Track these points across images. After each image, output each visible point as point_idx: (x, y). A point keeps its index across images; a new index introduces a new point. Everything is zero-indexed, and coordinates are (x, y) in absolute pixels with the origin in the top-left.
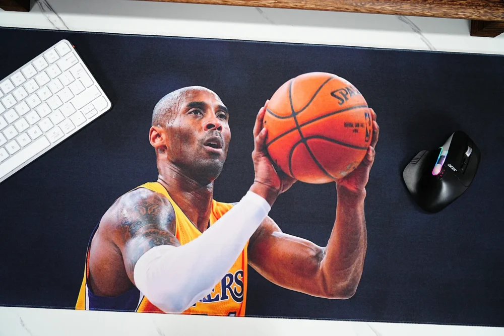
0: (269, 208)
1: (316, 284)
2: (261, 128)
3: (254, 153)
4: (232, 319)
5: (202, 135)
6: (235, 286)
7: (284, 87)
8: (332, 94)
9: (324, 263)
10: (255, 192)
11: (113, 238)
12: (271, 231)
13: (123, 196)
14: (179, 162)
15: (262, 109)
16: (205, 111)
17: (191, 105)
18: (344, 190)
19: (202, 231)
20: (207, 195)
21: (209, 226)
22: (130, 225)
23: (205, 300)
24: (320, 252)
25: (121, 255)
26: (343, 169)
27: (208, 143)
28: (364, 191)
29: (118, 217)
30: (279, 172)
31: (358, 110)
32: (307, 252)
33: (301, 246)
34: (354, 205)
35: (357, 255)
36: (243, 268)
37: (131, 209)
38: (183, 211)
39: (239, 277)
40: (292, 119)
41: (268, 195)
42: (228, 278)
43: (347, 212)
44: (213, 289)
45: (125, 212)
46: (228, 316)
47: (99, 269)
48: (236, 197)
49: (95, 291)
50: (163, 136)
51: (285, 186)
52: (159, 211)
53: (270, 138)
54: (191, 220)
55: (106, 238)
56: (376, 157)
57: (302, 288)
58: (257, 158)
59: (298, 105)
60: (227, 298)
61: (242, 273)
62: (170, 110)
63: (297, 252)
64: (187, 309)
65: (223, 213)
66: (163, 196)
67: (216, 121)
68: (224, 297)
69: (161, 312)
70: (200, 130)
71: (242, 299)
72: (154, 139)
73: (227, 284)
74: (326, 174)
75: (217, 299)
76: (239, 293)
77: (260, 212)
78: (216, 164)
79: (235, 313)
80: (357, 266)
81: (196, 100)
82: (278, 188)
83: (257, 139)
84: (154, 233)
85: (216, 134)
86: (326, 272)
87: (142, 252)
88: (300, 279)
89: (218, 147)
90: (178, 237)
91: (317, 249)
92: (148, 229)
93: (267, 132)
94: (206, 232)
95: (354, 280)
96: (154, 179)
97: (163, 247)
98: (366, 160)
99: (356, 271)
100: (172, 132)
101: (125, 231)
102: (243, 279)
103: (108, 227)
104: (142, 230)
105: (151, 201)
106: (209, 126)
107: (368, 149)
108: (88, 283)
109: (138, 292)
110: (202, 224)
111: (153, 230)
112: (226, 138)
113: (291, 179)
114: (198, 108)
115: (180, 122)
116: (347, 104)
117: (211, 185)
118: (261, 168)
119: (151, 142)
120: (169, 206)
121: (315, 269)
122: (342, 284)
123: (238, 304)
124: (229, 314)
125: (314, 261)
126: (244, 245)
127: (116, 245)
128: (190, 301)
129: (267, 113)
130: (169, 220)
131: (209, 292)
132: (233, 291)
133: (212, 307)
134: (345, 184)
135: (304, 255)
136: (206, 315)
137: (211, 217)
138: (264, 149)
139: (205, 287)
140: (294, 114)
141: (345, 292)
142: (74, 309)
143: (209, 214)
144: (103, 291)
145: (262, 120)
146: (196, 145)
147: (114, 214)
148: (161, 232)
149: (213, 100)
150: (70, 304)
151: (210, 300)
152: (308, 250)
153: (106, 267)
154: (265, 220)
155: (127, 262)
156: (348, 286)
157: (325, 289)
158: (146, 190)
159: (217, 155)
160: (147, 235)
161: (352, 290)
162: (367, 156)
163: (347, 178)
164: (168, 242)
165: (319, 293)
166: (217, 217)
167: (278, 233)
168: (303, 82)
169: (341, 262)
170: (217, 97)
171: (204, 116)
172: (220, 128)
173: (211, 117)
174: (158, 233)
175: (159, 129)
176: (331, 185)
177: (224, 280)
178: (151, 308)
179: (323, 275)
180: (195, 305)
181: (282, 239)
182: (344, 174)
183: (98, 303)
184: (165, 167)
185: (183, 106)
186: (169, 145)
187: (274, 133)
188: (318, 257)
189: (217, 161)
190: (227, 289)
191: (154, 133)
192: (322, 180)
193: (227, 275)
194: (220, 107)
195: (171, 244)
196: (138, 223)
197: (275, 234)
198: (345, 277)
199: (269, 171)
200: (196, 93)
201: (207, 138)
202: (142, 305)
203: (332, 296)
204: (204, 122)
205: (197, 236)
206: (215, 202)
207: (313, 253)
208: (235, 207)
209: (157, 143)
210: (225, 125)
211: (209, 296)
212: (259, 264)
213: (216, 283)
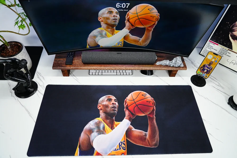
0: (130, 123)
1: (146, 143)
2: (126, 103)
3: (125, 109)
4: (123, 156)
5: (111, 106)
6: (123, 145)
7: (131, 94)
8: (142, 95)
9: (148, 137)
10: (126, 119)
11: (87, 133)
12: (132, 129)
13: (90, 122)
14: (105, 112)
15: (126, 99)
16: (112, 100)
17: (108, 99)
18: (149, 117)
19: (112, 130)
20: (113, 120)
21: (114, 128)
22: (92, 129)
23: (114, 150)
24: (146, 134)
25: (89, 138)
26: (148, 112)
27: (113, 108)
28: (155, 117)
29: (89, 127)
30: (132, 113)
31: (149, 98)
32: (142, 134)
33: (140, 132)
34: (153, 121)
35: (157, 134)
36: (125, 140)
37: (92, 125)
38: (107, 125)
39: (124, 142)
40: (133, 101)
41: (130, 119)
42: (121, 143)
43: (151, 122)
44: (117, 146)
45: (91, 126)
46: (122, 155)
47: (83, 143)
48: (121, 120)
49: (81, 150)
50: (101, 106)
51: (134, 117)
52: (100, 125)
53: (128, 106)
54: (109, 127)
55: (85, 133)
56: (156, 108)
57: (142, 144)
58: (126, 110)
59: (134, 98)
60: (121, 149)
61: (125, 141)
62: (103, 101)
63: (140, 134)
64: (109, 153)
65: (118, 125)
66: (101, 121)
67: (114, 102)
68: (120, 149)
69: (101, 155)
70: (111, 105)
71: (125, 149)
72: (99, 107)
74: (144, 113)
75: (118, 150)
76: (124, 147)
77: (128, 124)
79: (124, 154)
80: (157, 137)
81: (109, 98)
82: (132, 117)
83: (125, 106)
84: (99, 131)
85: (115, 105)
86: (149, 139)
87: (95, 137)
88: (142, 142)
89: (115, 108)
90: (106, 132)
91: (145, 133)
92: (97, 130)
93: (127, 104)
94: (114, 130)
95: (157, 141)
96: (99, 117)
97: (102, 135)
98: (153, 110)
99: (157, 139)
100: (103, 105)
101: (91, 131)
102: (125, 143)
103: (86, 130)
104: (96, 130)
105: (98, 123)
106: (113, 104)
107: (154, 107)
108: (79, 147)
109: (94, 149)
110: (112, 128)
112: (117, 106)
113: (135, 115)
114: (110, 100)
115: (105, 103)
116: (146, 97)
117: (114, 118)
118: (127, 113)
119: (98, 108)
120: (103, 123)
121: (145, 139)
122: (154, 143)
123: (124, 151)
125: (145, 137)
126: (124, 133)
127: (88, 135)
128: (110, 150)
129: (127, 100)
130: (103, 127)
131: (115, 147)
132: (123, 147)
133: (116, 152)
134: (149, 115)
135: (142, 135)
136: (115, 155)
137: (115, 126)
138: (127, 108)
139: (114, 146)
140: (134, 100)
141: (155, 145)
142: (74, 156)
144: (84, 149)
145: (126, 102)
146: (110, 108)
147: (87, 127)
148: (101, 131)
149: (113, 98)
150: (73, 154)
151: (116, 150)
152: (143, 133)
153: (85, 142)
154: (129, 126)
155: (91, 140)
156: (156, 143)
157: (149, 144)
158: (97, 120)
159: (115, 110)
160: (97, 132)
161: (157, 144)
162: (154, 108)
163: (150, 114)
164: (103, 133)
165: (148, 146)
167: (134, 129)
168: (135, 93)
169: (153, 136)
170: (114, 97)
171: (111, 102)
172: (116, 104)
173: (113, 102)
174: (100, 131)
175: (100, 105)
176: (146, 116)
177: (119, 144)
178: (98, 154)
179: (148, 140)
180: (111, 152)
181: (135, 131)
182: (149, 113)
184: (102, 114)
185: (106, 99)
186: (103, 108)
187: (129, 104)
188: (146, 135)
189: (115, 112)
190: (121, 146)
191: (99, 106)
192: (143, 115)
193: (120, 142)
194: (115, 99)
195: (104, 134)
196: (94, 129)
198: (154, 141)
199: (129, 113)
200: (109, 97)
201: (112, 106)
202: (95, 153)
203: (152, 146)
204: (111, 103)
205: (111, 131)
206: (115, 122)
207: (144, 134)
208: (121, 123)
209: (100, 108)
210: (117, 103)
211: (115, 149)
212: (129, 138)
213: (117, 145)
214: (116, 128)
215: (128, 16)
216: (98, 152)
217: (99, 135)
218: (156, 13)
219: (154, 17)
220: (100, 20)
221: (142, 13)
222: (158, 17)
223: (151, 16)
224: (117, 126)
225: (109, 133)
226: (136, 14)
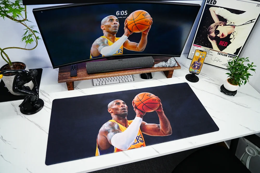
0: (142, 119)
1: (161, 133)
2: (134, 104)
3: (134, 109)
6: (140, 139)
7: (136, 96)
8: (147, 95)
9: (161, 128)
10: (137, 116)
11: (103, 134)
13: (104, 124)
14: (117, 114)
15: (133, 101)
16: (120, 104)
17: (116, 103)
18: (158, 112)
20: (126, 120)
21: (128, 126)
22: (107, 130)
23: (133, 144)
24: (159, 126)
25: (106, 138)
26: (156, 108)
27: (123, 109)
28: (163, 111)
29: (104, 129)
30: (141, 112)
31: (154, 97)
32: (156, 126)
33: (154, 125)
34: (162, 114)
35: (168, 124)
37: (107, 127)
38: (121, 124)
39: (140, 136)
40: (140, 101)
41: (141, 117)
42: (138, 137)
43: (161, 116)
44: (135, 141)
45: (105, 127)
46: (141, 147)
47: (101, 143)
48: (133, 118)
49: (101, 149)
50: (111, 110)
51: (144, 114)
52: (114, 126)
53: (137, 106)
54: (123, 126)
55: (101, 135)
56: (162, 104)
57: (158, 135)
58: (135, 110)
61: (141, 135)
62: (112, 105)
63: (153, 127)
64: (129, 148)
66: (115, 122)
68: (138, 142)
69: (122, 151)
71: (143, 141)
73: (138, 139)
74: (152, 110)
75: (136, 143)
77: (140, 120)
78: (126, 113)
79: (143, 146)
80: (169, 127)
81: (117, 102)
82: (142, 115)
83: (134, 106)
84: (114, 131)
86: (162, 130)
87: (112, 136)
88: (157, 133)
89: (125, 109)
90: (121, 130)
91: (158, 125)
93: (136, 105)
94: (128, 128)
95: (170, 130)
96: (112, 119)
97: (118, 133)
98: (160, 106)
99: (170, 128)
100: (113, 109)
101: (106, 132)
103: (102, 132)
104: (111, 131)
105: (112, 124)
106: (122, 106)
107: (160, 103)
108: (98, 147)
109: (113, 147)
110: (126, 126)
111: (114, 130)
112: (127, 107)
113: (145, 112)
114: (118, 104)
115: (115, 107)
116: (151, 97)
117: (126, 117)
118: (137, 112)
119: (109, 112)
120: (117, 124)
121: (159, 130)
122: (168, 132)
123: (143, 143)
124: (141, 146)
125: (158, 128)
126: (139, 128)
127: (105, 136)
128: (129, 145)
129: (134, 101)
130: (118, 127)
131: (134, 142)
133: (136, 146)
134: (158, 111)
136: (135, 148)
137: (128, 124)
138: (136, 107)
139: (132, 141)
140: (140, 100)
141: (170, 133)
142: (95, 156)
143: (128, 123)
144: (103, 148)
145: (134, 103)
146: (120, 110)
147: (102, 129)
149: (121, 101)
150: (93, 154)
151: (134, 144)
153: (103, 142)
154: (142, 122)
155: (109, 140)
156: (169, 132)
157: (164, 134)
158: (110, 122)
159: (126, 111)
160: (112, 132)
161: (171, 132)
162: (160, 104)
163: (158, 109)
164: (119, 132)
165: (163, 135)
166: (130, 124)
167: (146, 124)
168: (140, 95)
169: (165, 126)
170: (122, 101)
172: (125, 106)
173: (122, 104)
174: (115, 131)
176: (155, 111)
177: (137, 138)
178: (118, 150)
179: (162, 131)
180: (131, 146)
181: (148, 125)
182: (157, 109)
183: (102, 153)
184: (113, 116)
186: (113, 111)
187: (137, 105)
188: (159, 127)
189: (126, 112)
190: (138, 140)
191: (109, 110)
192: (152, 111)
194: (123, 102)
195: (120, 132)
196: (109, 130)
197: (145, 124)
198: (168, 130)
199: (139, 112)
200: (117, 101)
201: (122, 109)
202: (115, 150)
203: (167, 135)
204: (120, 106)
205: (126, 129)
206: (128, 121)
207: (157, 126)
208: (133, 121)
209: (110, 112)
210: (126, 105)
211: (134, 143)
212: (144, 132)
213: (135, 139)
214: (130, 126)
215: (126, 23)
216: (118, 148)
217: (116, 134)
218: (150, 18)
219: (148, 21)
220: (102, 29)
221: (138, 18)
222: (151, 21)
223: (145, 21)
224: (131, 124)
225: (124, 131)
226: (133, 21)
